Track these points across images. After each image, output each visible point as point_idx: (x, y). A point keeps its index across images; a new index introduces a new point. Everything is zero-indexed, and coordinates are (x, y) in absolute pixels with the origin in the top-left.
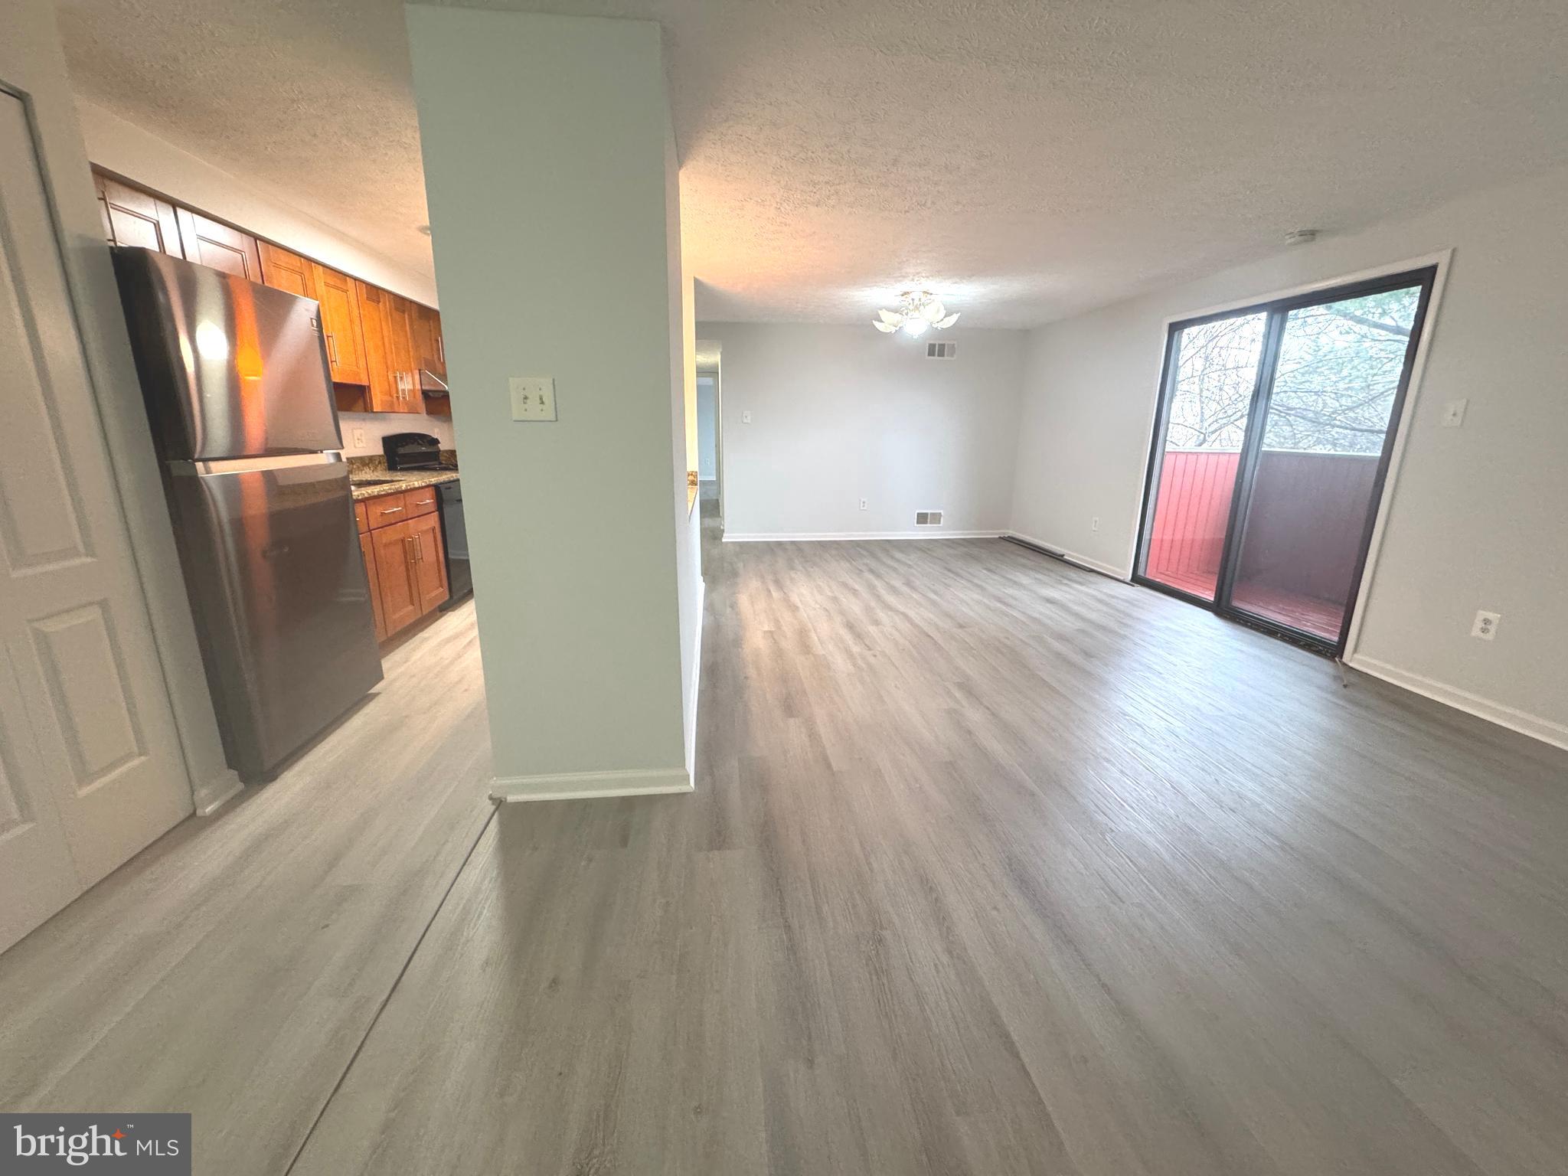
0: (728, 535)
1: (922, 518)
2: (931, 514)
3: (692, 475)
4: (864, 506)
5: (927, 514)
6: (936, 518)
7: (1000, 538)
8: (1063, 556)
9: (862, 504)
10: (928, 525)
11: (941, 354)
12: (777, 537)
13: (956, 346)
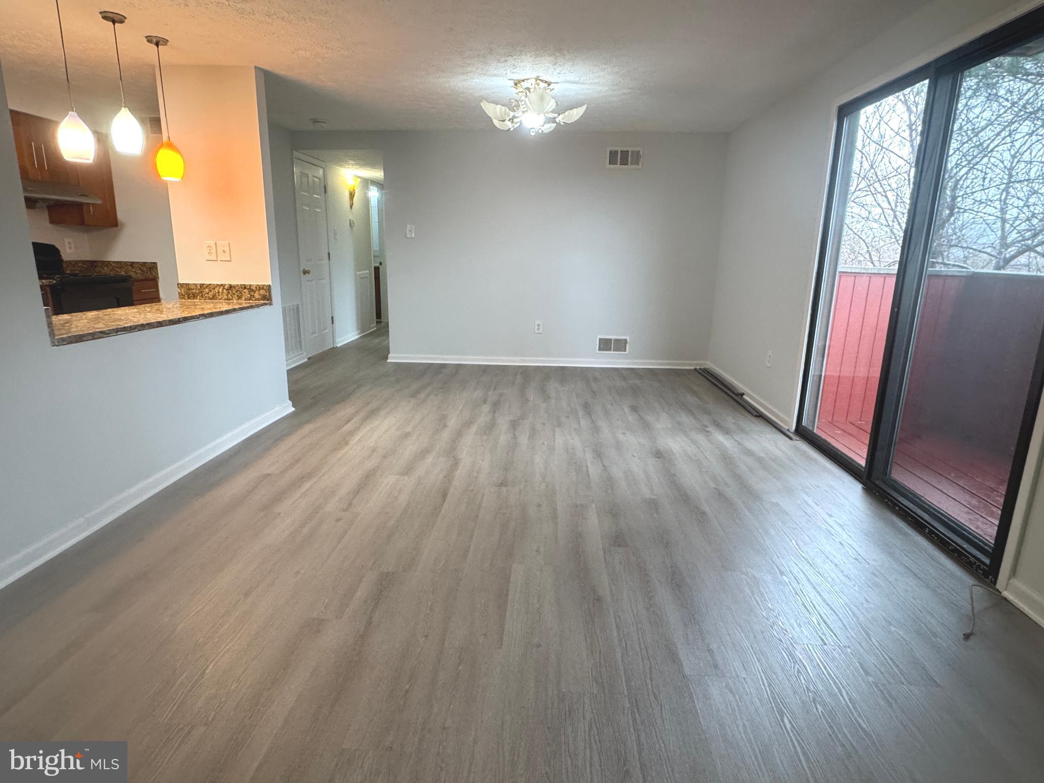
0: (394, 355)
1: (605, 345)
2: (615, 340)
3: (263, 288)
4: (538, 329)
5: (610, 340)
6: (621, 345)
7: (695, 369)
8: (742, 395)
9: (536, 327)
10: (612, 352)
11: (624, 162)
12: (443, 359)
13: (641, 153)
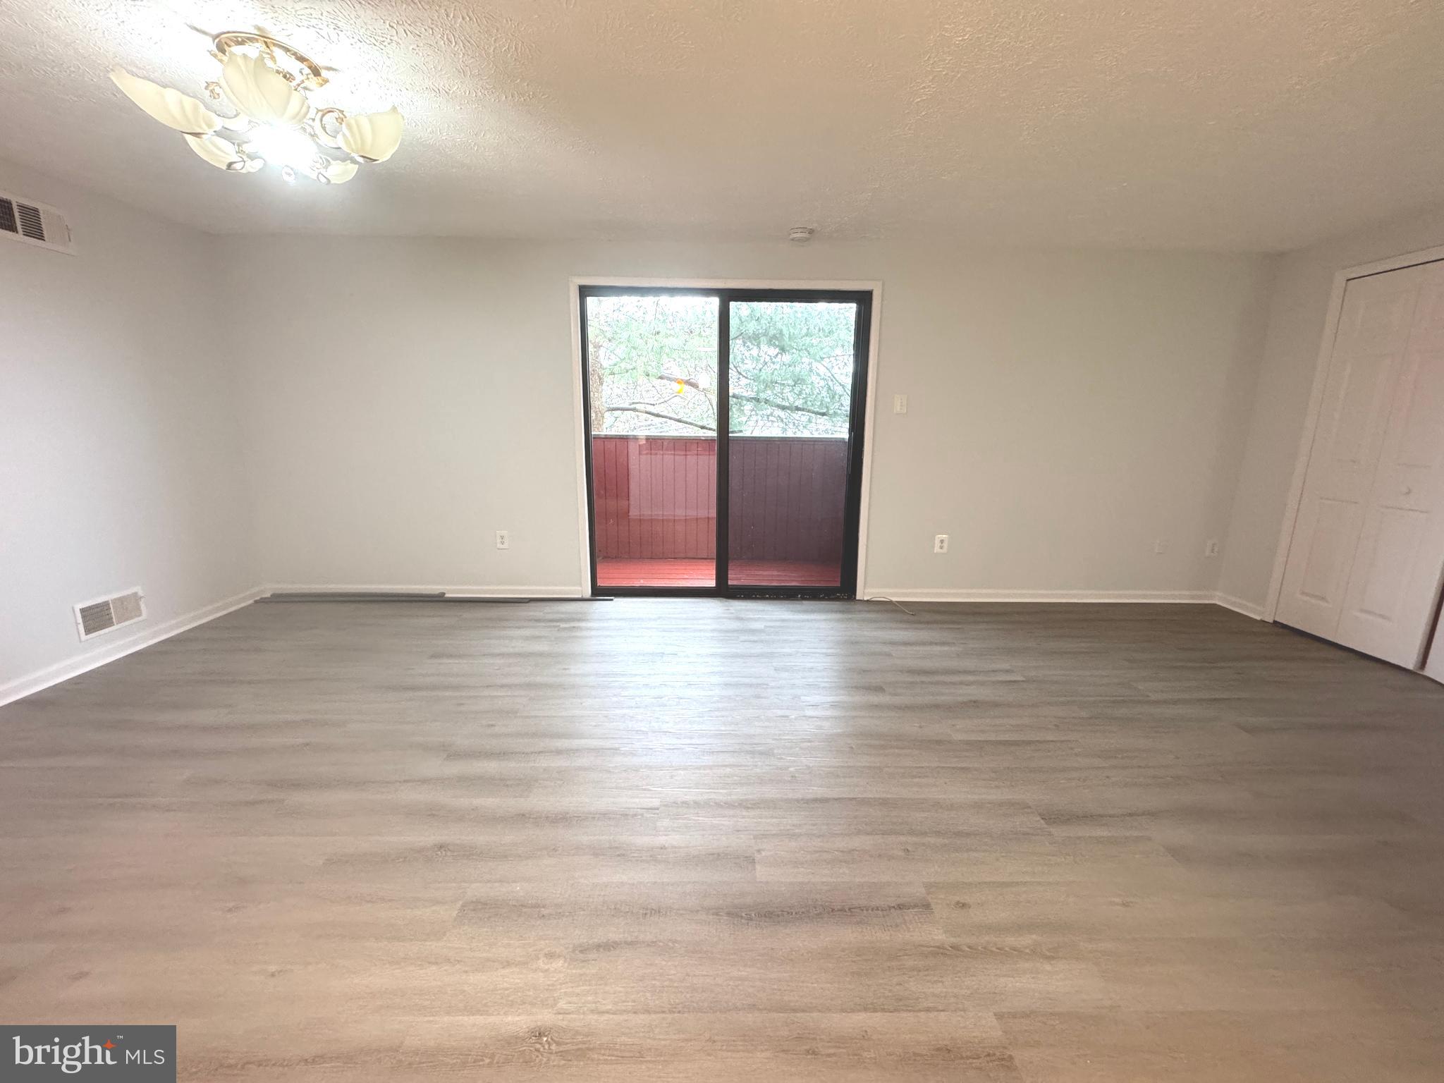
1: (96, 618)
2: (115, 601)
5: (106, 604)
6: (129, 607)
8: (442, 594)
10: (115, 627)
11: (33, 231)
13: (67, 222)
